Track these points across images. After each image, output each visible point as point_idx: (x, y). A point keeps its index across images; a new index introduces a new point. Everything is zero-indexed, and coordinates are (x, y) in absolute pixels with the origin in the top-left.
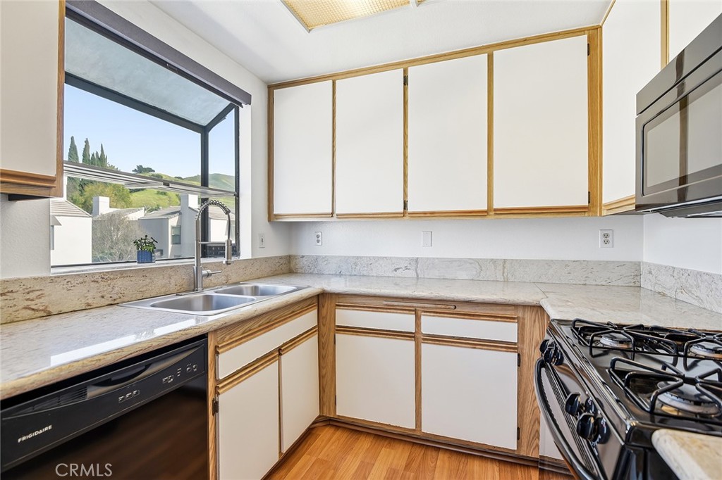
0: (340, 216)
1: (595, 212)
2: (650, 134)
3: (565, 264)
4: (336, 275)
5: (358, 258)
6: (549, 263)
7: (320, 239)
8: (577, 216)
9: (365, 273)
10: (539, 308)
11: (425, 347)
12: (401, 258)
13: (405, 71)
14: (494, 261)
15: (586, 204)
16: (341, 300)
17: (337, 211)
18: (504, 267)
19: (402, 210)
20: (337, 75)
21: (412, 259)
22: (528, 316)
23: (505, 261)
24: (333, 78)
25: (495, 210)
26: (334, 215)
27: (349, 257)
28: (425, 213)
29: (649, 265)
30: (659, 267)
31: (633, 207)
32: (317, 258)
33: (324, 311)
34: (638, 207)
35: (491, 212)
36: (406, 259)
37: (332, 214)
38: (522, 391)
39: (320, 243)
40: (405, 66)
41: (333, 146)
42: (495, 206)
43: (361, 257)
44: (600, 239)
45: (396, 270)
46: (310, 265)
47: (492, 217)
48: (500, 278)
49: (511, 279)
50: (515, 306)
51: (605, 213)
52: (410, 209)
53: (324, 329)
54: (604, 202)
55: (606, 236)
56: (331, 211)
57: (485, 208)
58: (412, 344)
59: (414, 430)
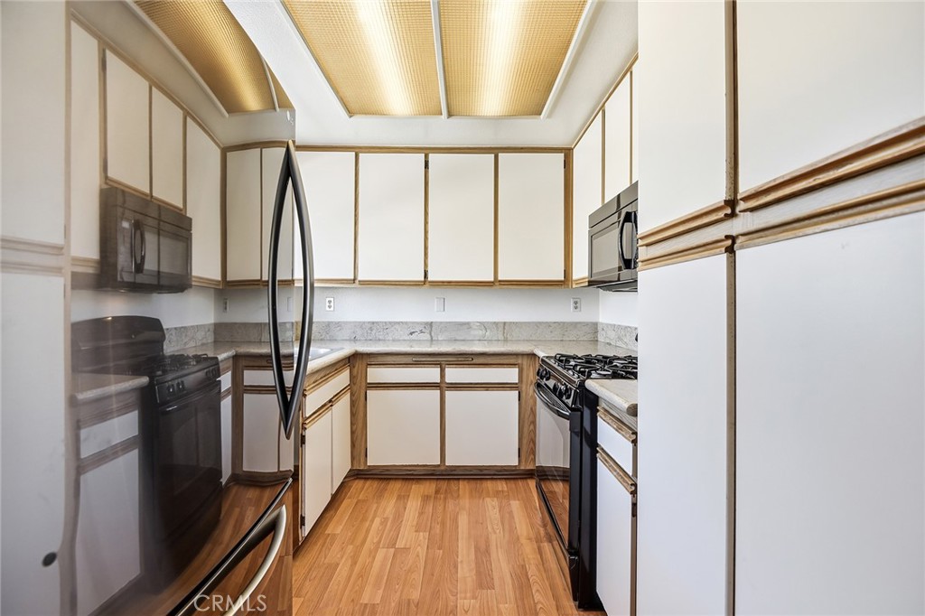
0: (364, 283)
1: (568, 285)
2: (594, 242)
3: (548, 325)
4: (350, 340)
5: (373, 323)
6: (538, 324)
7: (332, 304)
8: (557, 288)
9: (381, 337)
10: (533, 355)
11: (448, 394)
12: (418, 323)
13: (426, 156)
14: (496, 324)
15: (563, 279)
16: (372, 359)
17: (360, 278)
18: (504, 328)
19: (423, 279)
20: (360, 148)
21: (427, 323)
22: (525, 362)
23: (505, 323)
24: (357, 150)
25: (500, 281)
26: (357, 282)
27: (364, 322)
28: (443, 282)
29: (602, 324)
30: (607, 325)
31: (587, 284)
32: (329, 324)
33: (355, 370)
34: (591, 283)
35: (496, 284)
36: (421, 323)
37: (354, 280)
38: (522, 416)
39: (332, 309)
40: (426, 152)
41: (356, 216)
42: (500, 278)
43: (377, 323)
44: (572, 305)
45: (411, 334)
46: (321, 331)
47: (497, 287)
48: (501, 337)
49: (509, 338)
50: (517, 355)
51: (574, 286)
52: (430, 279)
53: (355, 388)
54: (574, 278)
55: (576, 303)
56: (352, 278)
57: (492, 279)
58: (438, 392)
59: (439, 466)
